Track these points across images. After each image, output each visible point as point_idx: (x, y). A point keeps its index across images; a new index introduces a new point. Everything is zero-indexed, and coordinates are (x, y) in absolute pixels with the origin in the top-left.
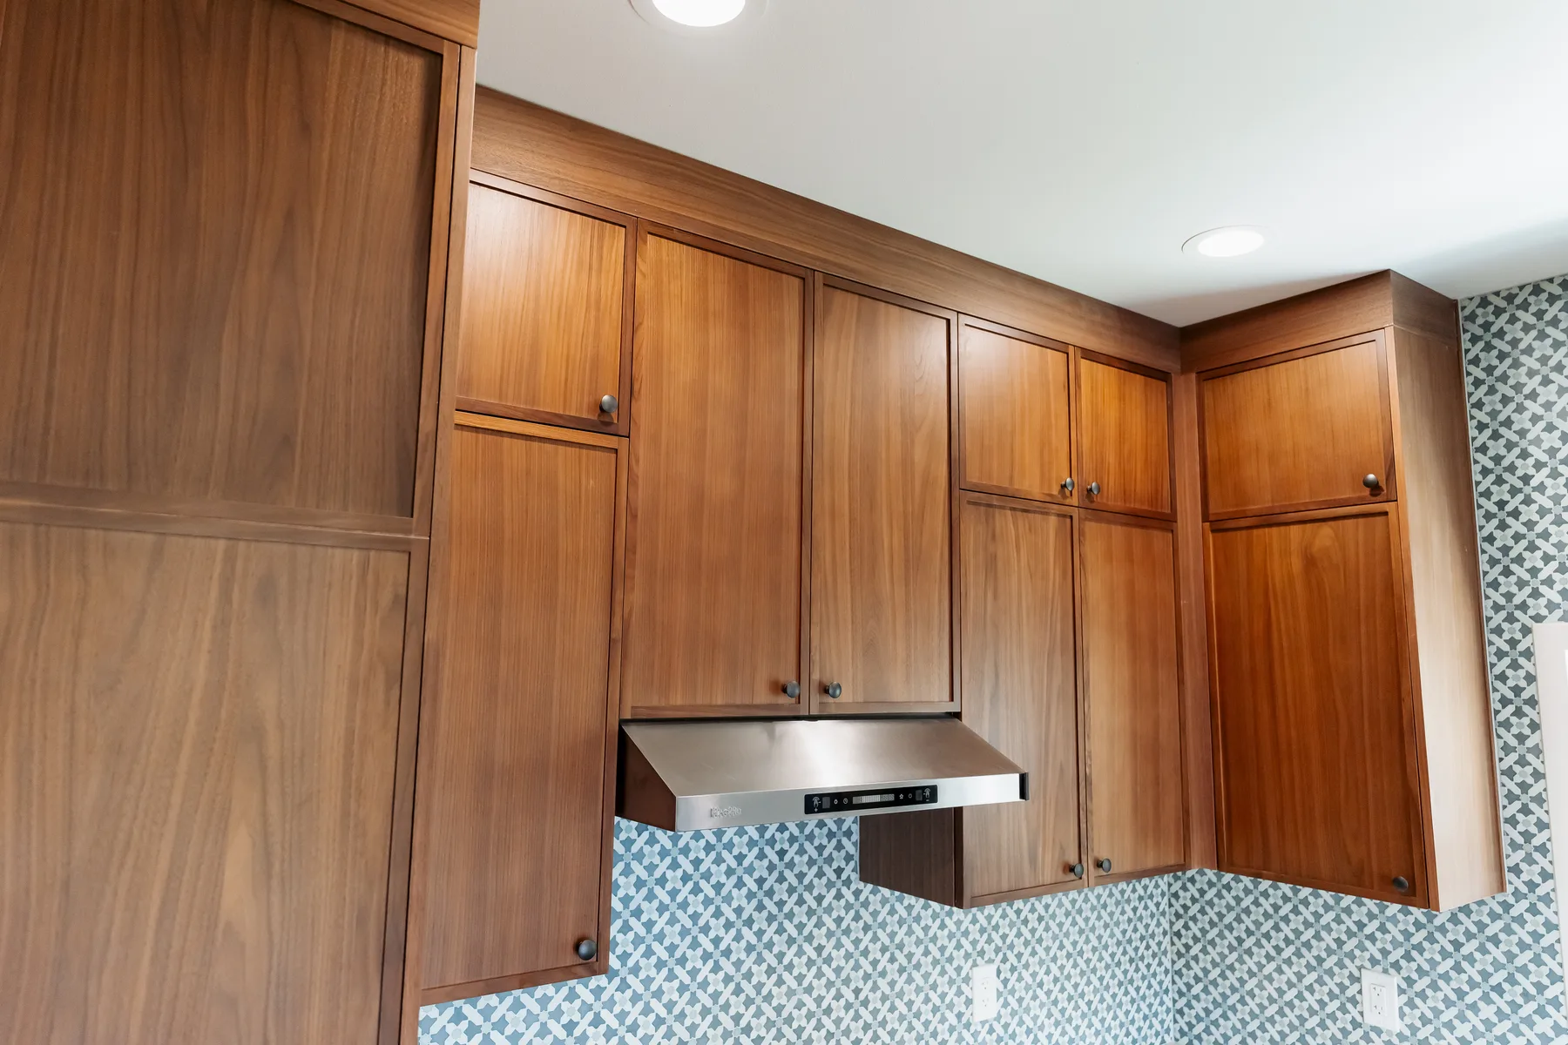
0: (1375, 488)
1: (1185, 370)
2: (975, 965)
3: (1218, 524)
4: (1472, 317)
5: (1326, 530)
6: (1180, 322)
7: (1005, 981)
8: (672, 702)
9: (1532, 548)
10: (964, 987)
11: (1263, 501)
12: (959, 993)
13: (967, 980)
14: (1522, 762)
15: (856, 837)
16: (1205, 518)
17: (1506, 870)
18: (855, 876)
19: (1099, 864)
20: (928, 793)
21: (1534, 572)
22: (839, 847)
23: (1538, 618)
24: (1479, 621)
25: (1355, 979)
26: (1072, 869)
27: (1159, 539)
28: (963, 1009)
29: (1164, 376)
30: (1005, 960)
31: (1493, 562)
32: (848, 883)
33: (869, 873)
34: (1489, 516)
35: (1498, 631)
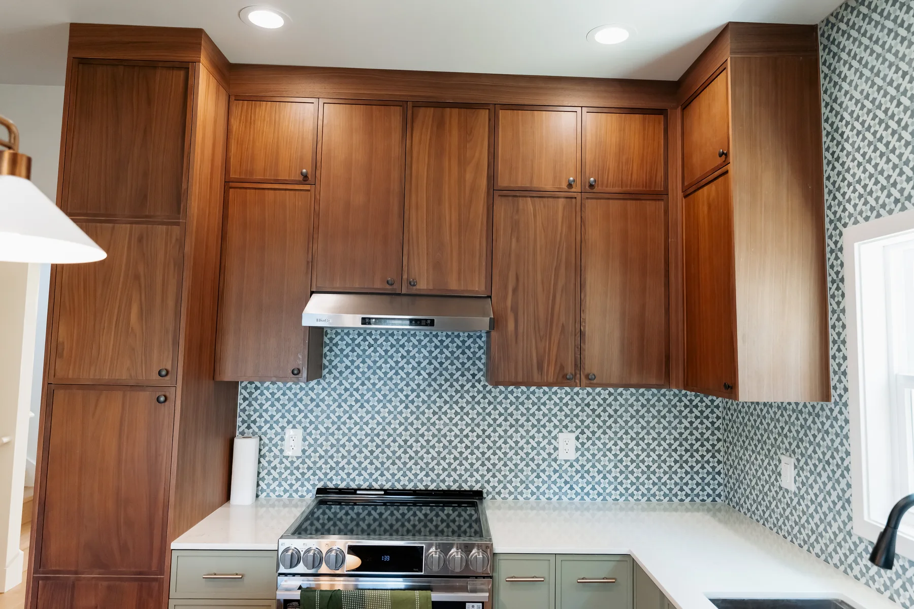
2: (561, 431)
3: (686, 193)
5: (713, 186)
7: (582, 444)
8: (334, 285)
10: (553, 441)
11: (698, 175)
12: (550, 443)
13: (555, 438)
16: (682, 191)
17: (832, 388)
18: (482, 379)
19: (587, 377)
20: (429, 322)
22: (474, 364)
25: (780, 460)
27: (653, 205)
28: (552, 451)
29: (661, 112)
30: (583, 433)
32: (479, 381)
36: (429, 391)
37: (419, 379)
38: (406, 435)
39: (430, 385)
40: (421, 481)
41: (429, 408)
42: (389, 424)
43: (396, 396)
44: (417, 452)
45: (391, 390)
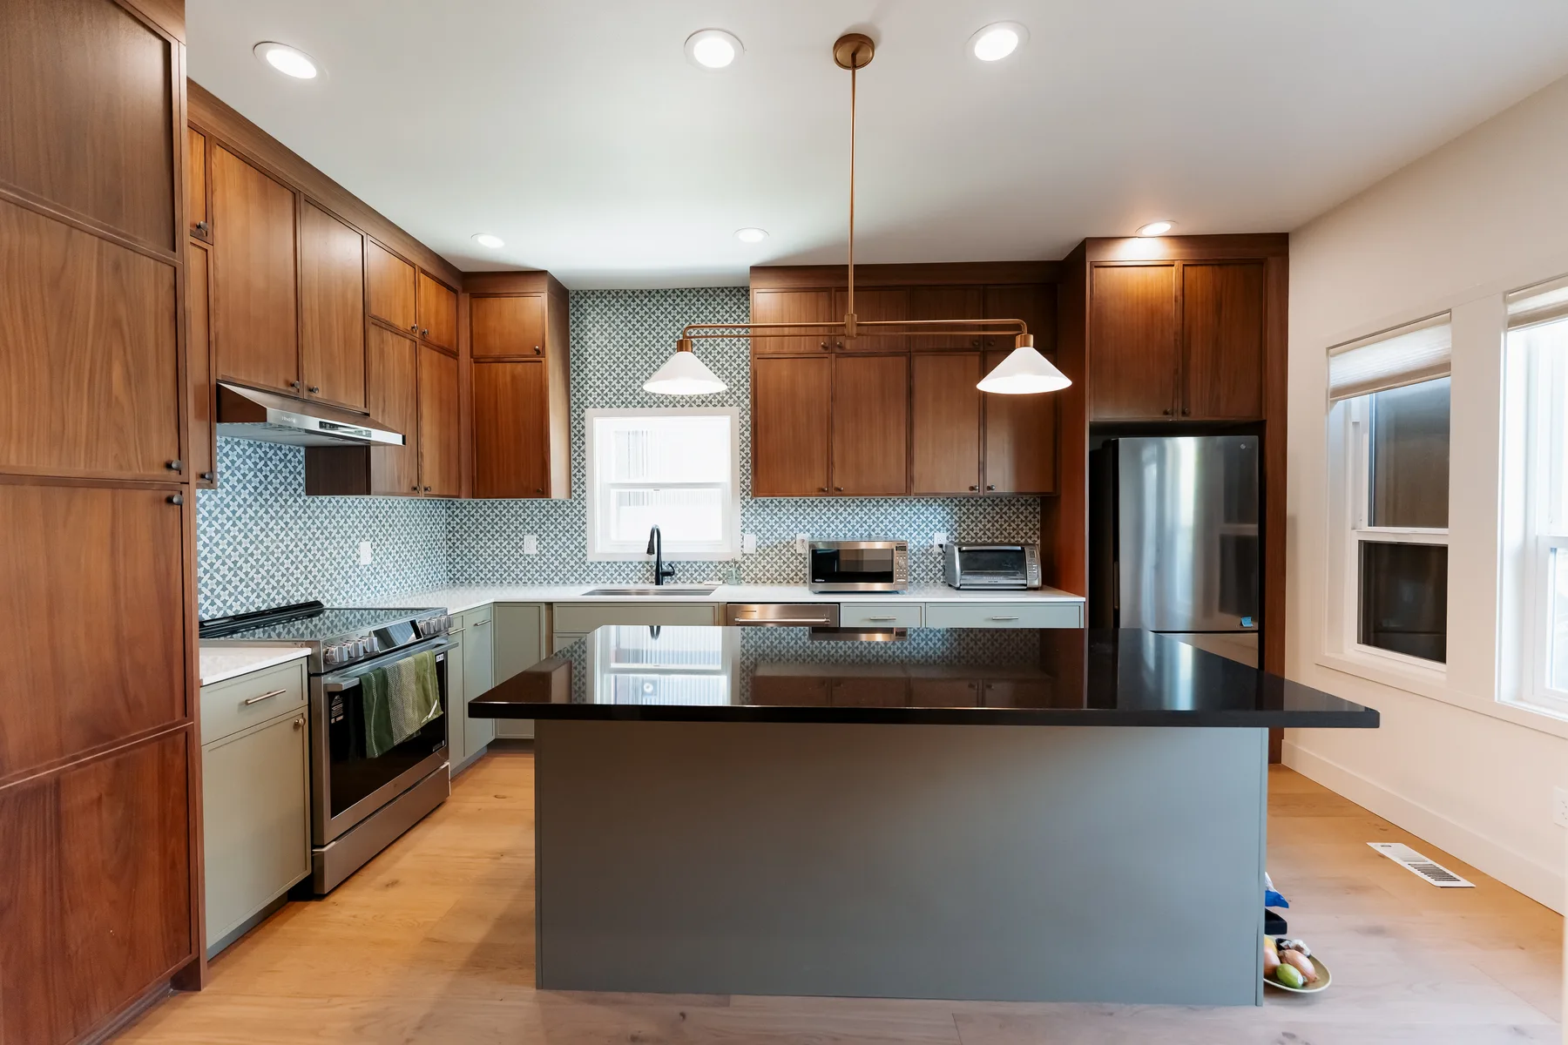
0: (538, 352)
1: (464, 291)
2: (361, 541)
3: (477, 360)
4: (573, 298)
5: (520, 366)
6: (463, 270)
7: (375, 550)
8: (240, 377)
9: (586, 383)
10: (356, 549)
11: (496, 352)
12: (354, 552)
13: (357, 547)
14: (579, 455)
15: (303, 475)
16: (471, 357)
17: (572, 490)
18: (303, 493)
19: (424, 488)
21: (586, 391)
22: (295, 479)
23: (587, 407)
24: (569, 408)
25: (521, 539)
26: (415, 489)
27: (452, 361)
28: (356, 559)
29: (455, 291)
30: (374, 541)
31: (575, 387)
32: (300, 496)
33: (309, 492)
34: (574, 371)
35: (575, 411)
36: (256, 506)
37: (245, 494)
38: (235, 556)
39: (256, 500)
40: (253, 603)
41: (256, 524)
42: (217, 544)
43: (222, 512)
44: (247, 574)
45: (216, 506)
